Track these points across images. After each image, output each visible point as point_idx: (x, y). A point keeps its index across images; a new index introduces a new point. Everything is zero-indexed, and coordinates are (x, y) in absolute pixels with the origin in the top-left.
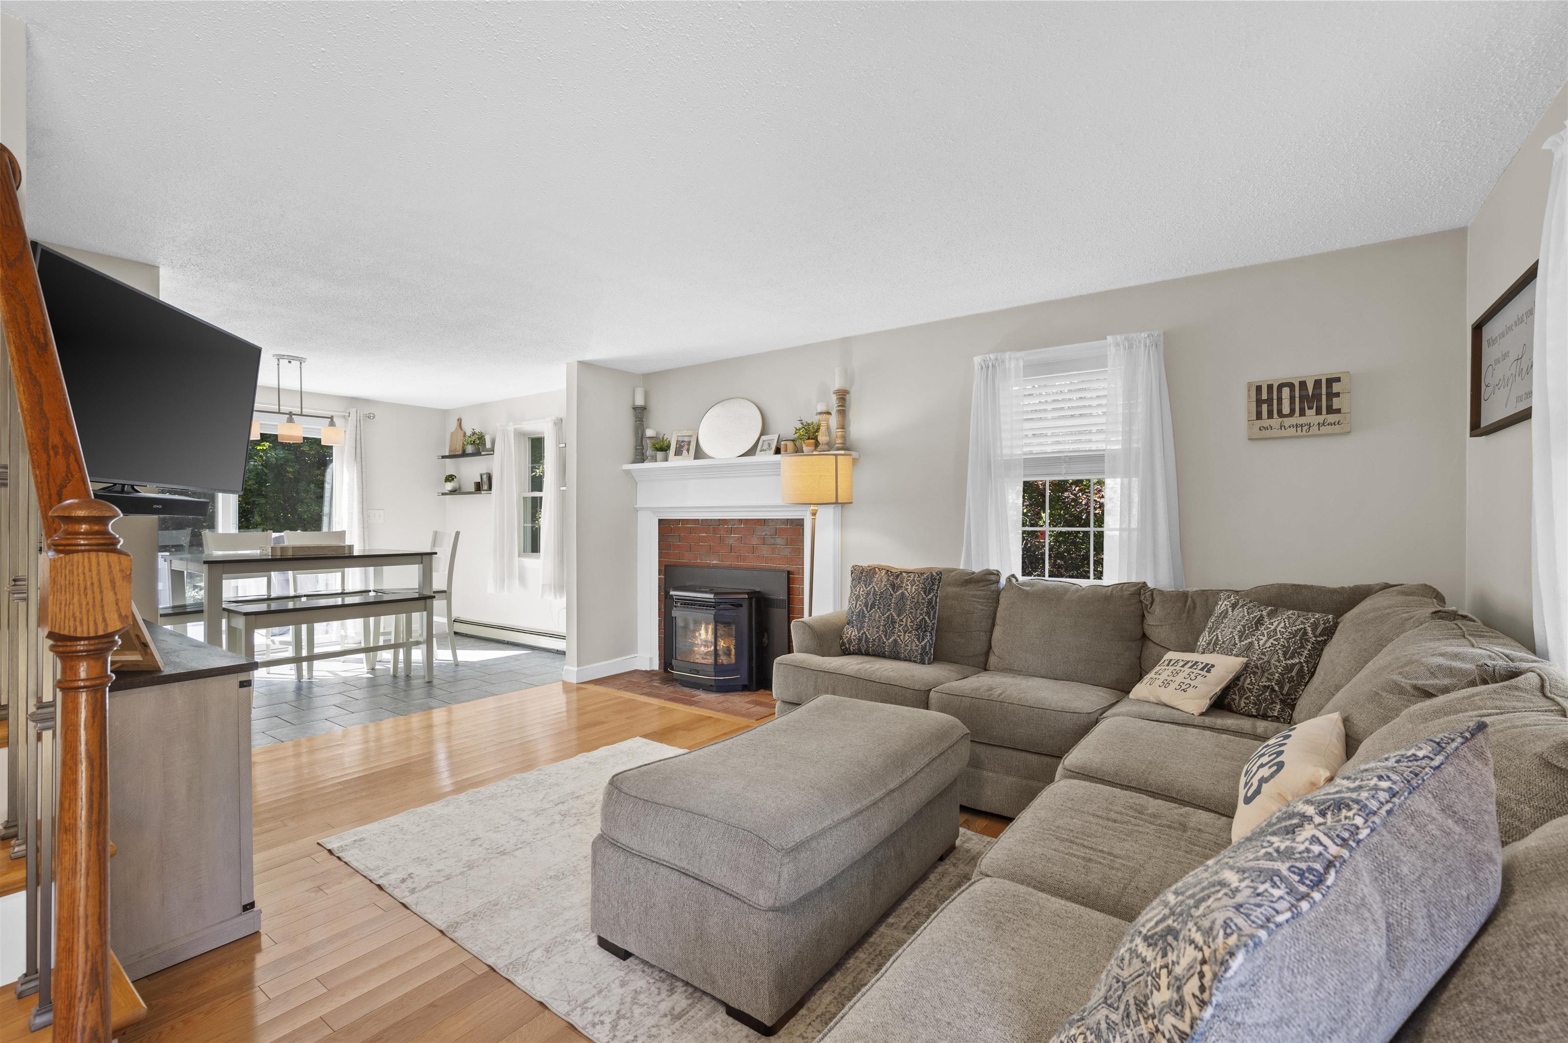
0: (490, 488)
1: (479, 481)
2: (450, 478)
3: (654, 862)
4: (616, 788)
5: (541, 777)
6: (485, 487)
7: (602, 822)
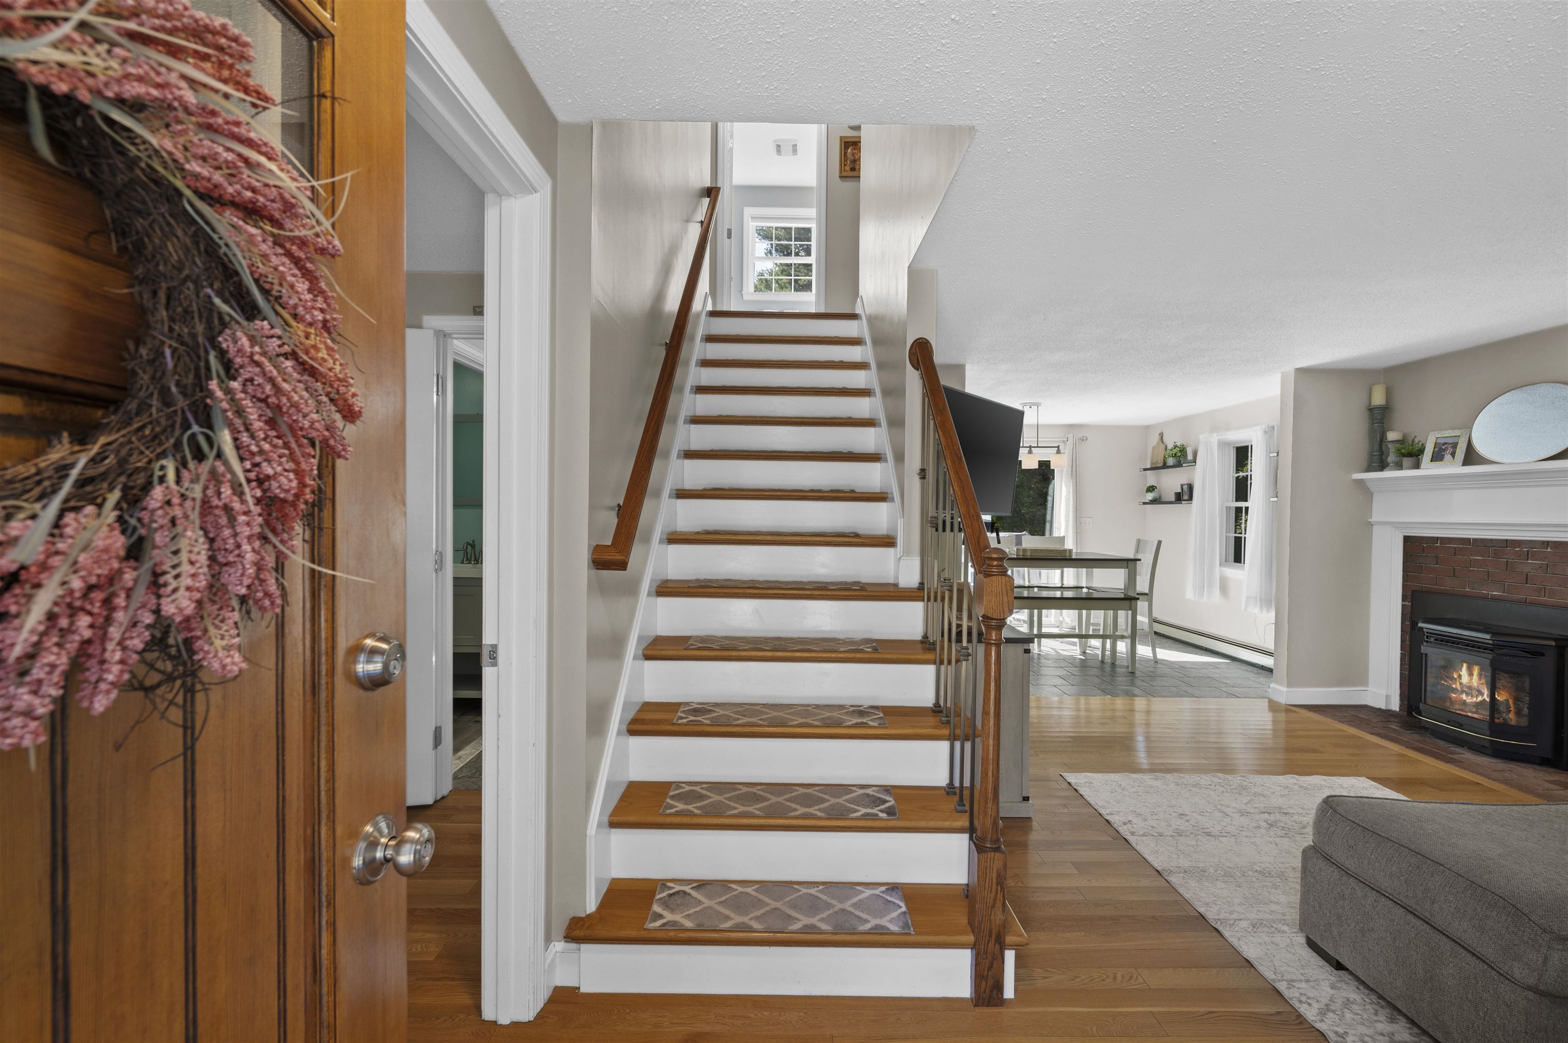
0: (1191, 498)
1: (1180, 491)
2: (1151, 489)
3: (1374, 889)
4: (1331, 808)
5: (1245, 783)
6: (1186, 497)
7: (1314, 834)
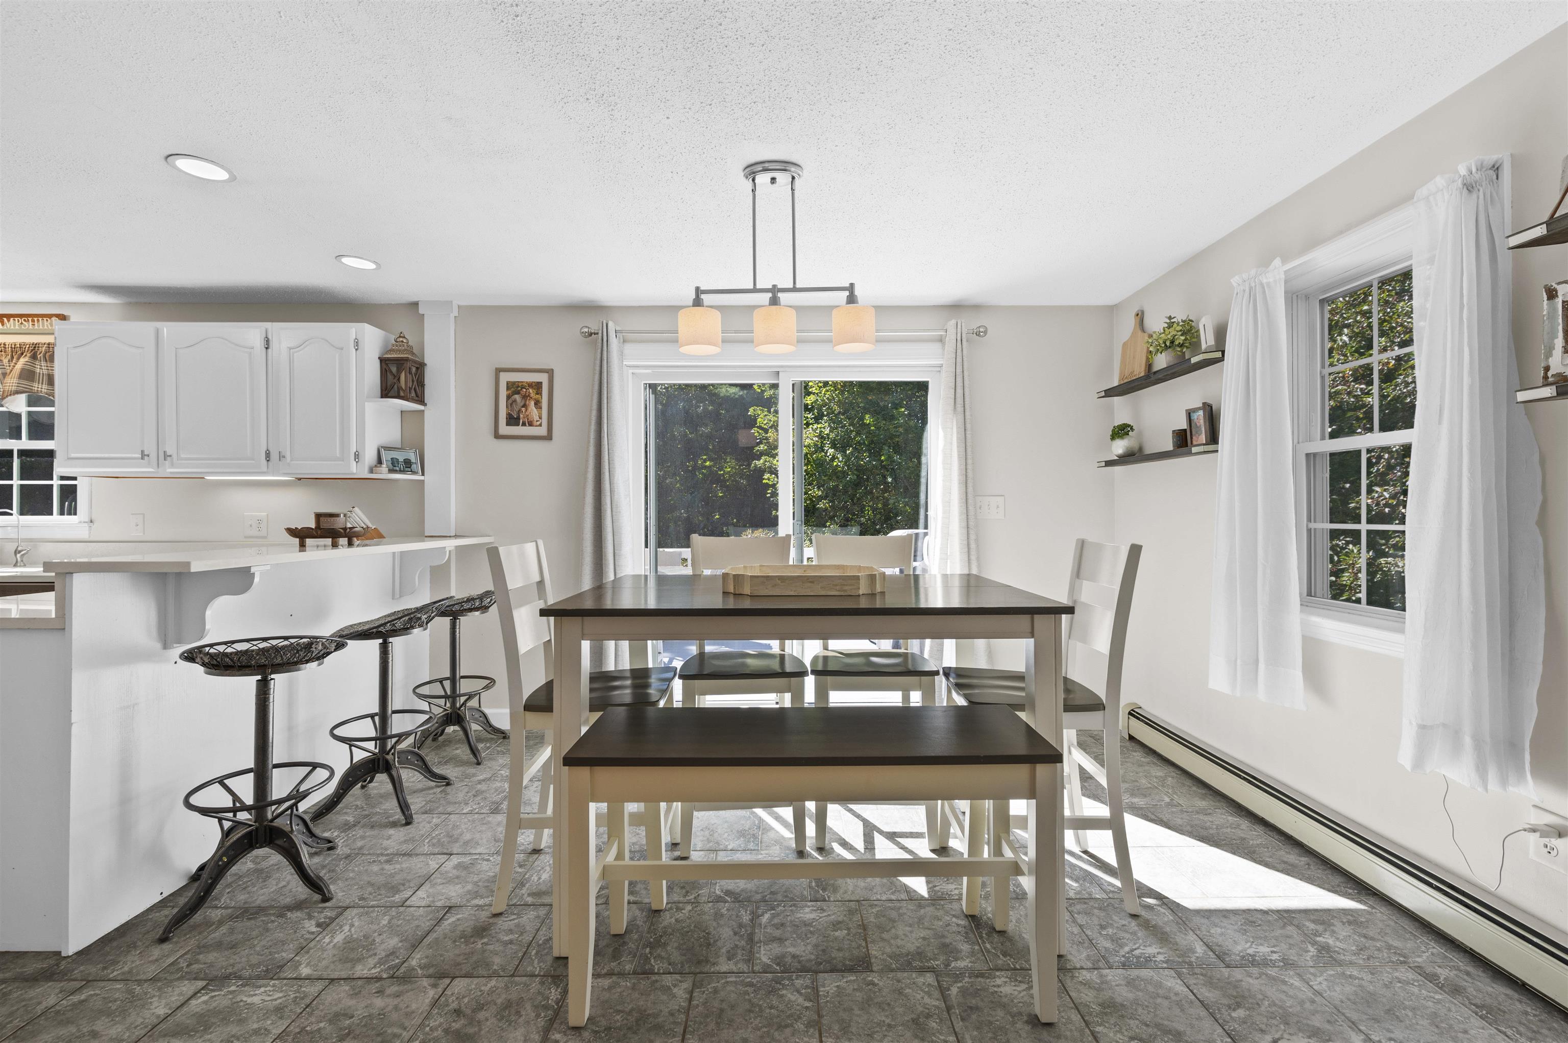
0: (1213, 438)
1: (1184, 426)
2: (1121, 431)
6: (1202, 437)
